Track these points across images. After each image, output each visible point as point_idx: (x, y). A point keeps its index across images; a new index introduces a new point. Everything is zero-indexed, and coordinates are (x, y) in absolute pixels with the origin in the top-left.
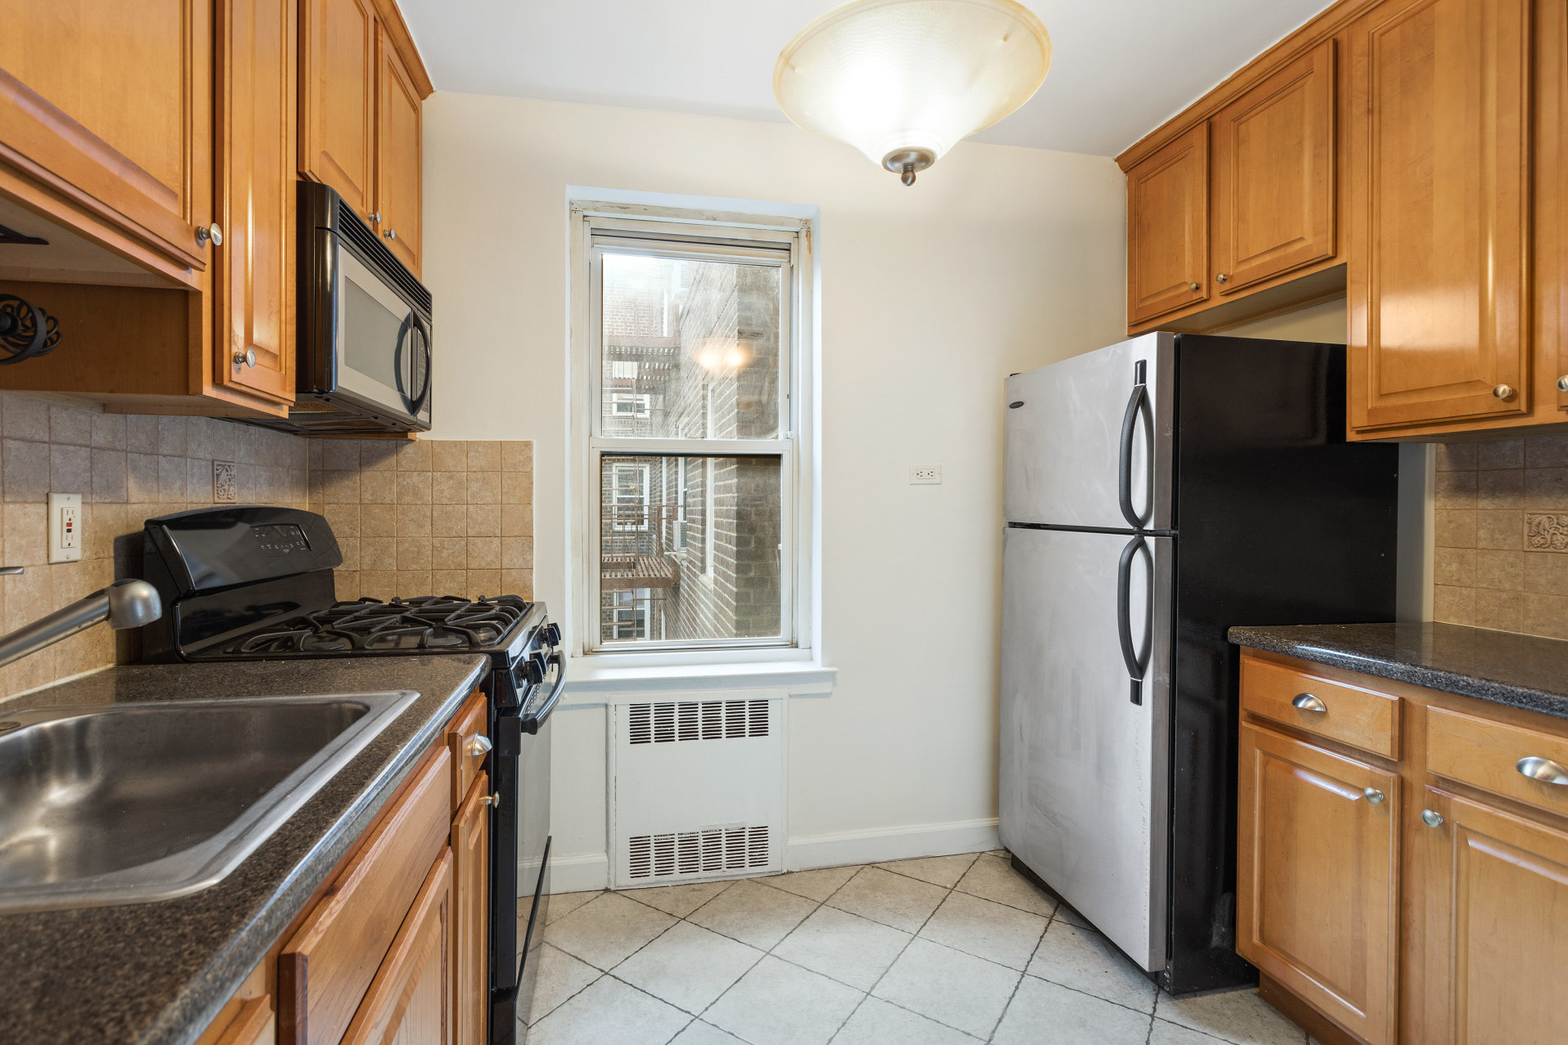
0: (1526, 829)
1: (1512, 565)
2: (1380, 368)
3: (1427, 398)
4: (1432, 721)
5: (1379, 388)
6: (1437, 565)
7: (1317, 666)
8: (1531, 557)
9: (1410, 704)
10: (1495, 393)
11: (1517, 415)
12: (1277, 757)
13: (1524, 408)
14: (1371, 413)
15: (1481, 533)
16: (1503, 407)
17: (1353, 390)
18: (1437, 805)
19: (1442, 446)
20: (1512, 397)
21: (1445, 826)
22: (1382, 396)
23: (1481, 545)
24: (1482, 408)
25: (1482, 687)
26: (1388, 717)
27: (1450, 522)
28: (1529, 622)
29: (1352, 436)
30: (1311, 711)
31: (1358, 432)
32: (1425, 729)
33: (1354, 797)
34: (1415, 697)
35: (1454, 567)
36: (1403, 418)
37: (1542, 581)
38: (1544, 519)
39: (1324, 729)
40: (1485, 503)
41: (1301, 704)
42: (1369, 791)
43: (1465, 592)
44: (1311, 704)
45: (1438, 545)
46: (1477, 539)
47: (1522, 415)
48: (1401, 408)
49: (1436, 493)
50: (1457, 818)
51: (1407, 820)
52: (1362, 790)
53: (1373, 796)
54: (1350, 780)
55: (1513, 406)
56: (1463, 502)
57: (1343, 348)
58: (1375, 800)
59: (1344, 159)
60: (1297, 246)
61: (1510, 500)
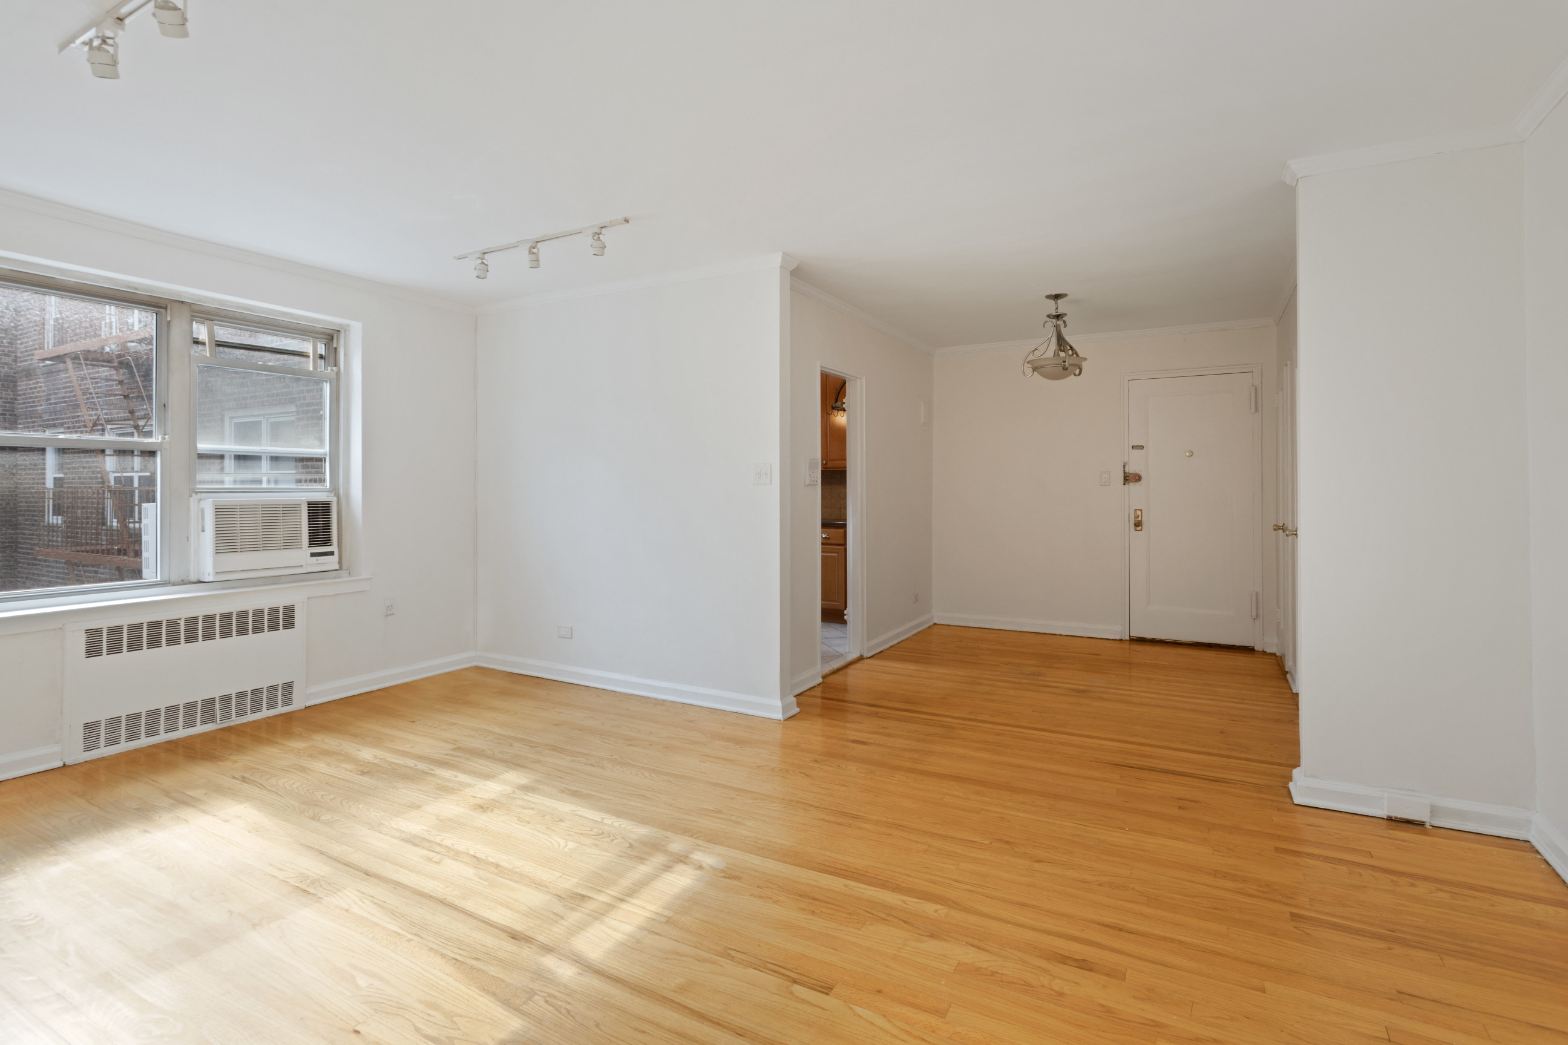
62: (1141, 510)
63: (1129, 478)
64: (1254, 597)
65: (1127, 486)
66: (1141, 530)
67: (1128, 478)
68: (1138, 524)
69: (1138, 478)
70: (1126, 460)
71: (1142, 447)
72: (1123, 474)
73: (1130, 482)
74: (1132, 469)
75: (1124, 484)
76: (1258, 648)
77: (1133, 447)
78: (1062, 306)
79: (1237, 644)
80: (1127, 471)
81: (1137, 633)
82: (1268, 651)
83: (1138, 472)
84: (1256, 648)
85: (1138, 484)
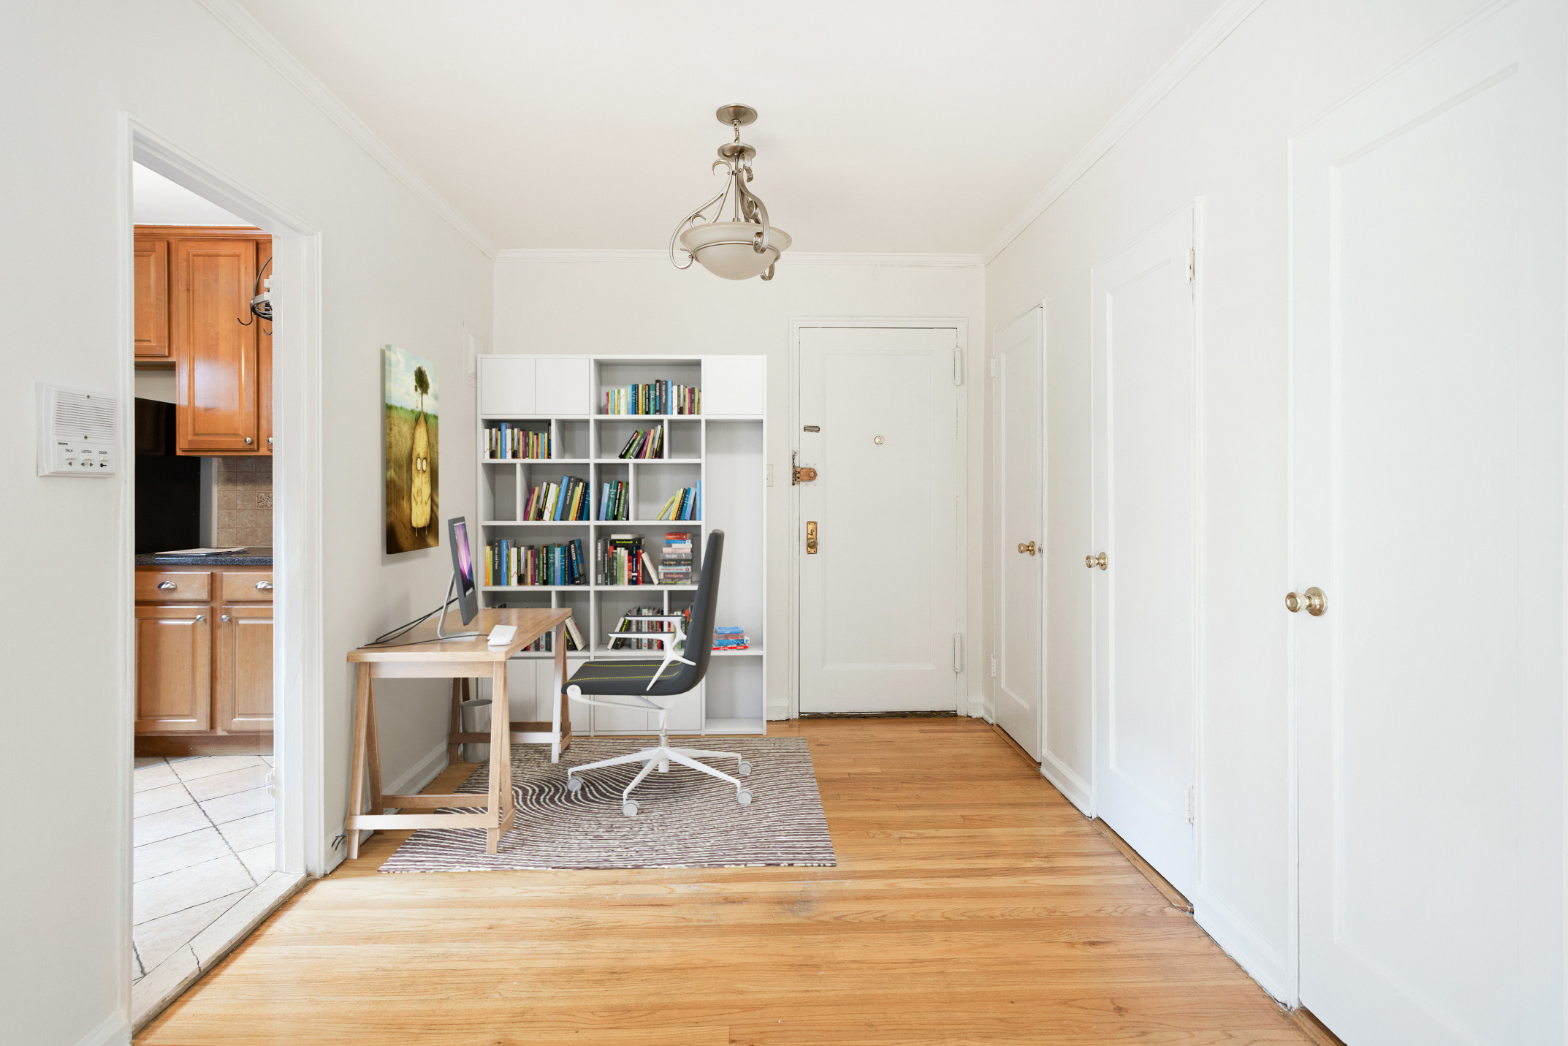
0: (258, 609)
1: (251, 516)
2: (194, 420)
3: (217, 438)
4: (224, 578)
5: (194, 430)
6: (219, 518)
7: (170, 567)
8: (259, 512)
9: (216, 574)
10: (245, 441)
11: (253, 450)
12: (147, 619)
13: (256, 448)
14: (190, 442)
15: (239, 502)
16: (248, 447)
17: (181, 429)
18: (227, 612)
19: (221, 459)
20: (252, 443)
21: (230, 620)
22: (195, 434)
23: (239, 507)
24: (240, 446)
25: (244, 560)
26: (206, 581)
27: (224, 497)
28: (258, 541)
29: (179, 453)
30: (168, 589)
31: (183, 451)
32: (222, 583)
33: (191, 622)
34: (217, 571)
35: (227, 519)
36: (206, 446)
37: (263, 522)
38: (263, 494)
39: (176, 596)
40: (240, 488)
41: (163, 587)
42: (198, 616)
43: (231, 530)
44: (168, 585)
45: (220, 507)
46: (237, 505)
47: (255, 451)
48: (205, 441)
49: (218, 482)
50: (234, 614)
51: (214, 625)
52: (195, 618)
53: (200, 618)
54: (189, 616)
55: (252, 447)
56: (230, 487)
57: (174, 405)
58: (201, 620)
59: (174, 307)
60: (147, 344)
61: (250, 486)
62: (815, 523)
63: (801, 475)
64: (958, 641)
65: (797, 486)
66: (815, 553)
67: (798, 475)
68: (812, 546)
69: (811, 475)
70: (796, 448)
71: (817, 429)
72: (791, 467)
73: (802, 480)
74: (803, 462)
75: (793, 484)
76: (961, 712)
77: (806, 429)
78: (747, 134)
79: (937, 709)
80: (797, 464)
81: (808, 708)
82: (975, 715)
83: (812, 466)
84: (959, 713)
85: (811, 484)
